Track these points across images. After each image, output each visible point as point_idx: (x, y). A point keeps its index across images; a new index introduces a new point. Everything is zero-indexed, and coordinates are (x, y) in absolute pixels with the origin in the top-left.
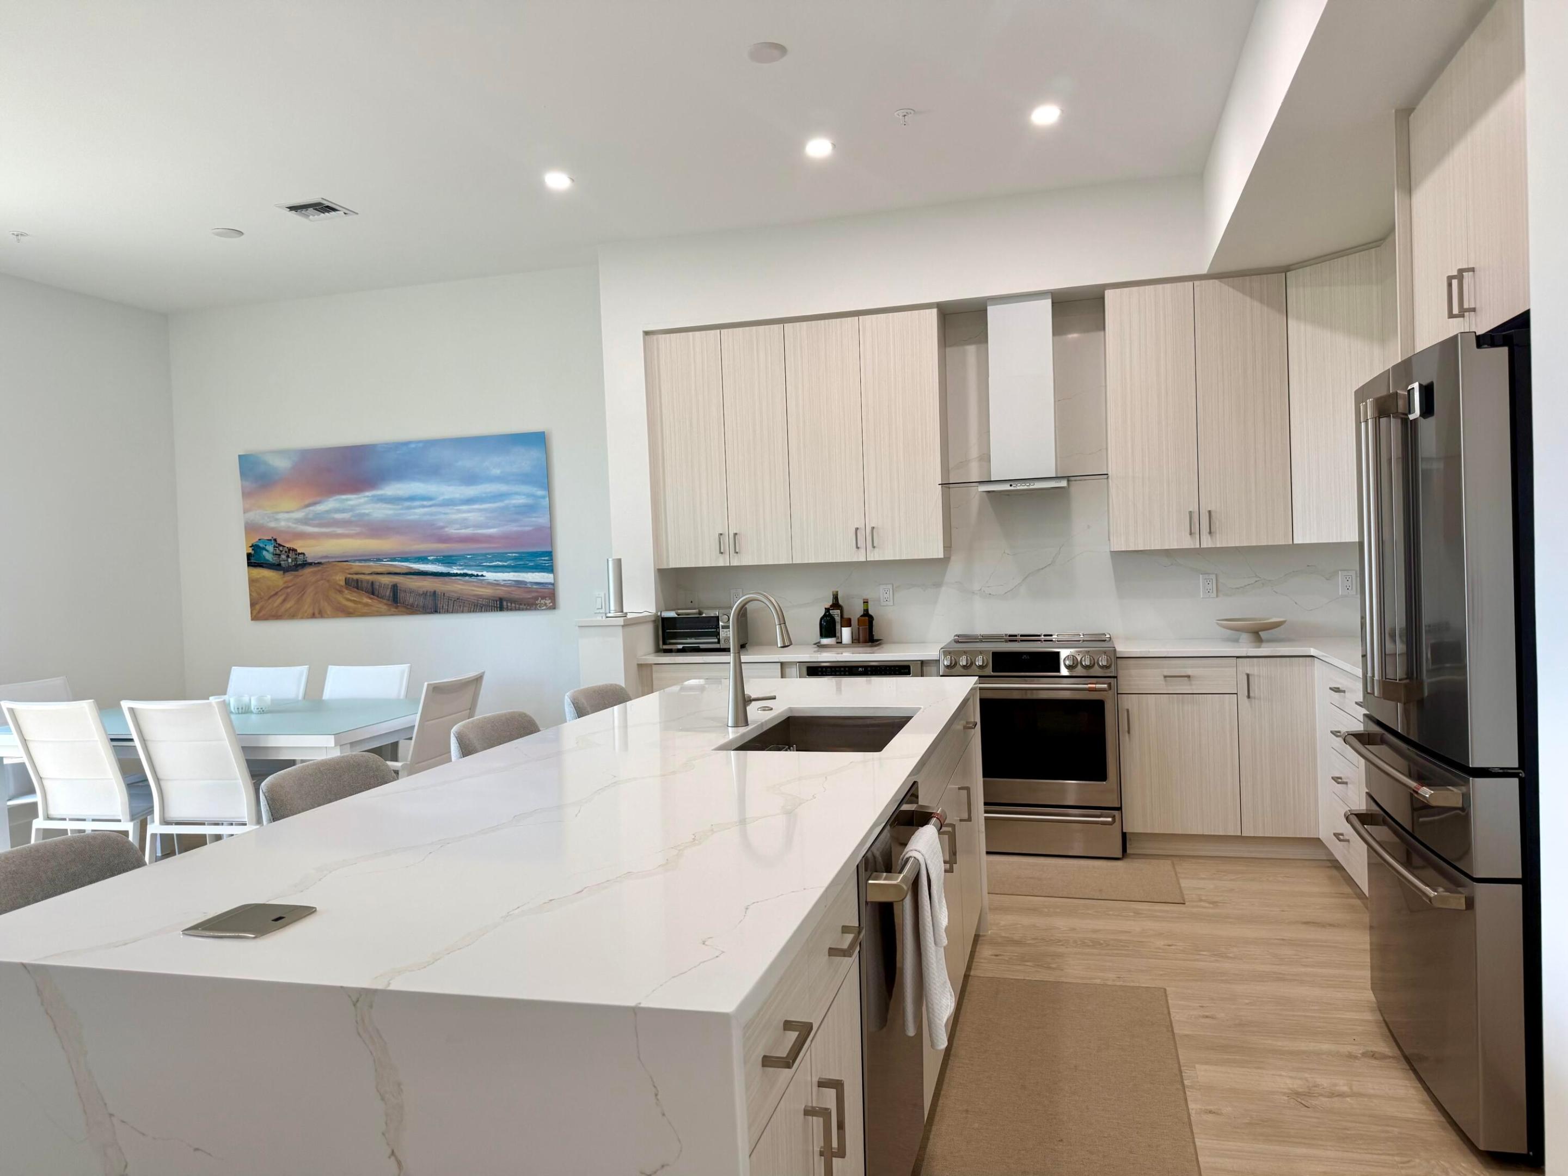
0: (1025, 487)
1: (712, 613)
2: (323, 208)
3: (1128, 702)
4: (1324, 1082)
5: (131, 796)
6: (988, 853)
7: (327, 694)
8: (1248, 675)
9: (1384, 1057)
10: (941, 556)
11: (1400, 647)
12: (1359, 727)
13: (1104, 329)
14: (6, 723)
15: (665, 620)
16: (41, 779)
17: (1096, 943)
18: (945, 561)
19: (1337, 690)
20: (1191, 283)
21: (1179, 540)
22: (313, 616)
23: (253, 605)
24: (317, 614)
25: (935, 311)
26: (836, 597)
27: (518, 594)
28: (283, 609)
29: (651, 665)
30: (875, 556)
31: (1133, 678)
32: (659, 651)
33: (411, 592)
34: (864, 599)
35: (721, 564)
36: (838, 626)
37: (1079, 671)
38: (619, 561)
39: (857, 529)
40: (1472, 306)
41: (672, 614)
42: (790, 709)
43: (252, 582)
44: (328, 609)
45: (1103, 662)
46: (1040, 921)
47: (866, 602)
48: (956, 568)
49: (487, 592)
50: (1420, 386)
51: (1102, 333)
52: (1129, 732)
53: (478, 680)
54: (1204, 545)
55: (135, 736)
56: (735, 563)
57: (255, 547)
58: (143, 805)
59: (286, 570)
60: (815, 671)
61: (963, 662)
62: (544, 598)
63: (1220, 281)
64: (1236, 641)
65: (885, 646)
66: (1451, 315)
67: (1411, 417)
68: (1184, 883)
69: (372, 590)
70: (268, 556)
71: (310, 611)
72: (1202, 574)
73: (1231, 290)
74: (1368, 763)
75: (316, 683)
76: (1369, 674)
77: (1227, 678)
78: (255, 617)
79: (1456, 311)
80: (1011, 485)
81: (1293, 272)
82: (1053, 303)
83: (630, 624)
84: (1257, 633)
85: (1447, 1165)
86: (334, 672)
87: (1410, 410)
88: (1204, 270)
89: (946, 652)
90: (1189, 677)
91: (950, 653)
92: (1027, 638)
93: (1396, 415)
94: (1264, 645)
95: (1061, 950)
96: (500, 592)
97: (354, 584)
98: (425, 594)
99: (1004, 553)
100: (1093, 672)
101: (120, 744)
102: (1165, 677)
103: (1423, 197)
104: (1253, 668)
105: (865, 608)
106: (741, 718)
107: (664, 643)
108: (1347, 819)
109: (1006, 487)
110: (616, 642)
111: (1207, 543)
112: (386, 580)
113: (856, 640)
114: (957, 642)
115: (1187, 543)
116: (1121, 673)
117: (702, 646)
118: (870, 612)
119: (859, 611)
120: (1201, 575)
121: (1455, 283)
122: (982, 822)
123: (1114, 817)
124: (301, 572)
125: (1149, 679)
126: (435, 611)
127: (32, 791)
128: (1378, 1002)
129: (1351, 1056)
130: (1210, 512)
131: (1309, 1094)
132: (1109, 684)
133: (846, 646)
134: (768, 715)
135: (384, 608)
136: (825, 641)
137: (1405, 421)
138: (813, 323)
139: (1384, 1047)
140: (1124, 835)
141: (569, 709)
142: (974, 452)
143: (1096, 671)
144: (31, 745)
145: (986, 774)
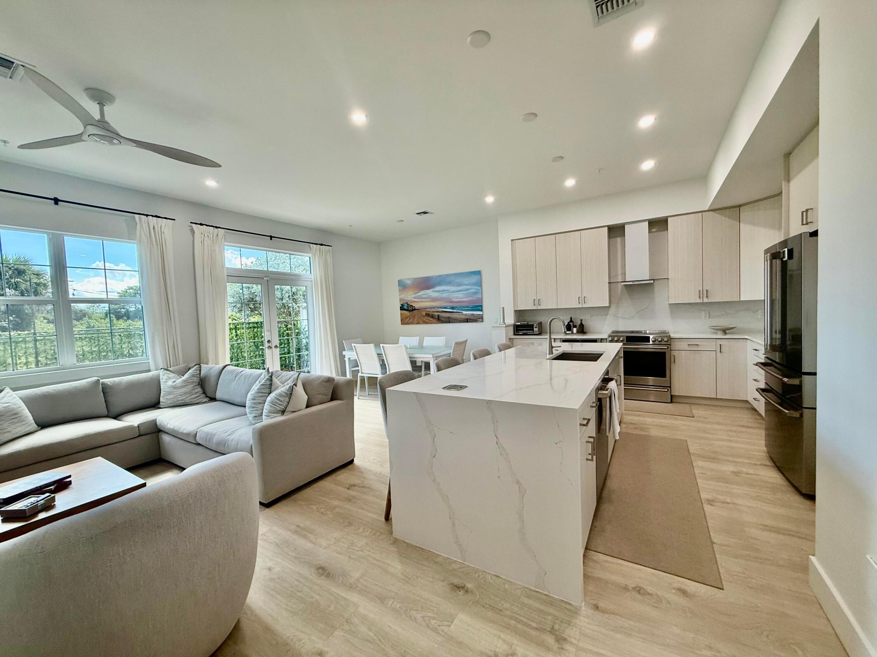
0: (638, 283)
1: (532, 323)
2: (425, 213)
3: (673, 353)
4: (745, 470)
5: (382, 369)
6: (625, 399)
7: (424, 344)
8: (720, 345)
9: (769, 466)
10: (608, 305)
11: (778, 336)
12: (763, 361)
13: (667, 230)
14: (353, 349)
15: (517, 326)
16: (360, 363)
17: (661, 426)
18: (609, 307)
19: (756, 350)
20: (701, 213)
21: (695, 299)
22: (417, 324)
23: (401, 320)
24: (418, 323)
25: (606, 228)
26: (571, 318)
27: (472, 318)
28: (409, 322)
29: (513, 339)
30: (585, 306)
31: (676, 345)
32: (515, 334)
33: (443, 317)
35: (534, 308)
36: (572, 328)
37: (657, 342)
38: (504, 308)
39: (579, 297)
40: (811, 221)
41: (519, 324)
42: (564, 351)
43: (401, 314)
44: (421, 322)
45: (666, 340)
46: (641, 419)
47: (581, 320)
48: (613, 310)
49: (463, 317)
50: (788, 250)
51: (666, 232)
52: (674, 362)
53: (466, 341)
54: (704, 301)
55: (383, 353)
56: (539, 308)
57: (402, 305)
58: (384, 371)
59: (410, 311)
60: (565, 341)
61: (616, 339)
62: (479, 319)
63: (713, 212)
64: (716, 333)
65: (588, 334)
66: (803, 224)
67: (784, 260)
68: (694, 411)
69: (432, 317)
70: (405, 307)
71: (416, 322)
73: (718, 215)
74: (766, 373)
75: (421, 342)
76: (766, 343)
77: (712, 346)
78: (402, 324)
79: (805, 222)
80: (633, 283)
81: (743, 207)
82: (649, 223)
83: (507, 326)
84: (725, 331)
85: (790, 497)
86: (426, 338)
87: (784, 257)
88: (707, 209)
89: (609, 336)
90: (697, 345)
91: (611, 336)
92: (637, 332)
93: (779, 258)
94: (727, 335)
95: (649, 427)
96: (467, 317)
97: (428, 315)
98: (446, 318)
99: (630, 304)
100: (661, 343)
101: (379, 355)
102: (689, 345)
103: (794, 184)
104: (723, 342)
105: (581, 322)
106: (551, 352)
107: (517, 332)
108: (757, 390)
109: (631, 283)
110: (503, 331)
111: (706, 300)
112: (436, 314)
113: (578, 332)
114: (613, 333)
115: (698, 301)
116: (672, 343)
117: (528, 333)
118: (583, 323)
119: (579, 323)
120: (703, 312)
121: (805, 213)
122: (623, 389)
123: (668, 389)
124: (414, 311)
125: (683, 345)
126: (449, 322)
127: (358, 366)
128: (768, 451)
129: (755, 464)
130: (707, 290)
131: (738, 472)
132: (668, 347)
133: (575, 334)
134: (557, 352)
135: (435, 321)
136: (568, 332)
137: (782, 261)
138: (565, 234)
139: (769, 463)
140: (672, 396)
141: (497, 349)
142: (620, 272)
143: (663, 343)
144: (358, 355)
145: (625, 374)
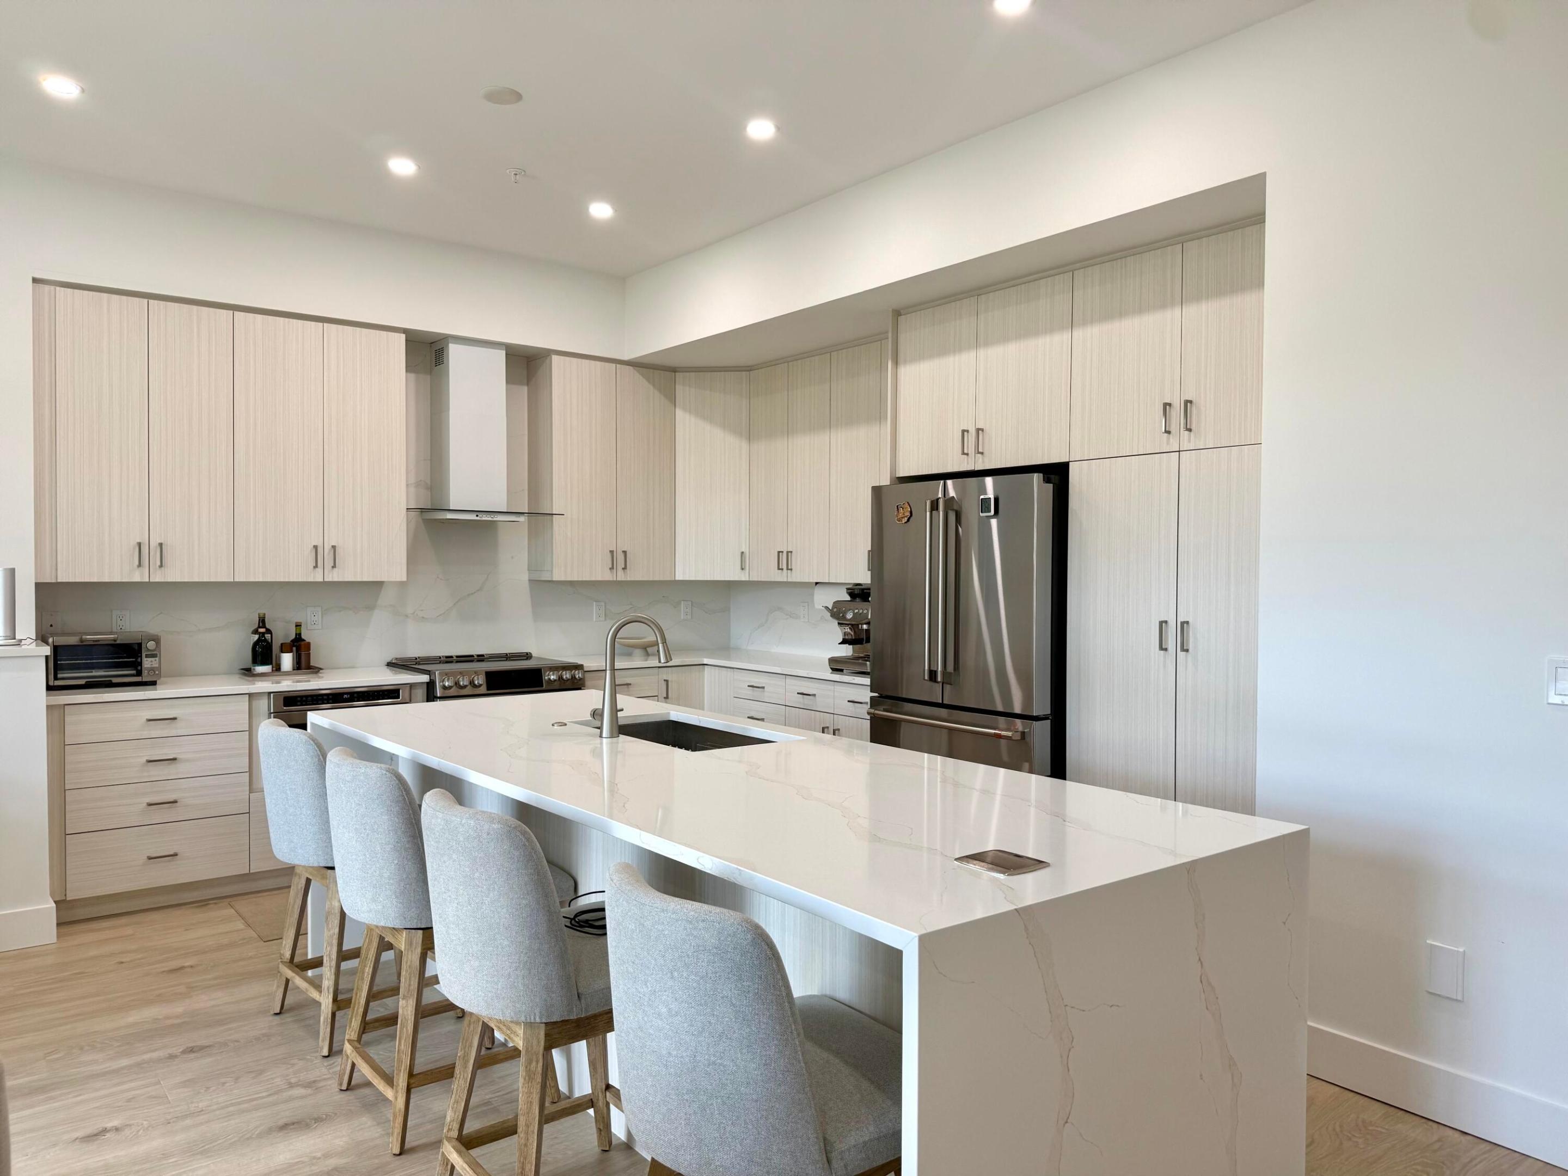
0: (490, 519)
1: (135, 639)
8: (665, 682)
10: (404, 579)
18: (406, 584)
19: (753, 687)
20: (613, 364)
21: (601, 573)
25: (403, 336)
26: (262, 620)
30: (333, 576)
32: (51, 688)
34: (296, 623)
35: (140, 579)
36: (275, 652)
37: (557, 685)
39: (315, 549)
40: (981, 451)
45: (579, 676)
47: (298, 626)
48: (417, 593)
54: (619, 579)
56: (157, 578)
61: (461, 682)
63: (634, 369)
65: (323, 675)
66: (963, 453)
72: (596, 601)
73: (641, 377)
77: (651, 684)
80: (477, 516)
81: (679, 374)
82: (507, 355)
90: (628, 685)
94: (650, 658)
99: (438, 577)
105: (298, 632)
107: (59, 678)
109: (472, 517)
111: (621, 576)
113: (301, 668)
115: (608, 576)
117: (115, 680)
118: (304, 637)
120: (595, 603)
130: (625, 551)
133: (285, 674)
136: (260, 669)
138: (270, 318)
